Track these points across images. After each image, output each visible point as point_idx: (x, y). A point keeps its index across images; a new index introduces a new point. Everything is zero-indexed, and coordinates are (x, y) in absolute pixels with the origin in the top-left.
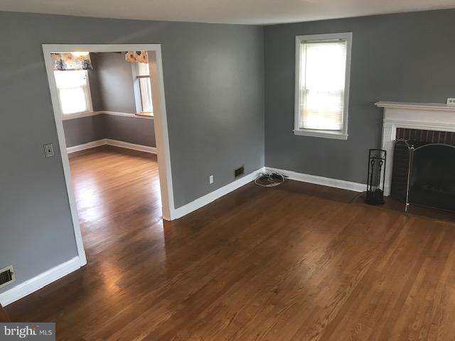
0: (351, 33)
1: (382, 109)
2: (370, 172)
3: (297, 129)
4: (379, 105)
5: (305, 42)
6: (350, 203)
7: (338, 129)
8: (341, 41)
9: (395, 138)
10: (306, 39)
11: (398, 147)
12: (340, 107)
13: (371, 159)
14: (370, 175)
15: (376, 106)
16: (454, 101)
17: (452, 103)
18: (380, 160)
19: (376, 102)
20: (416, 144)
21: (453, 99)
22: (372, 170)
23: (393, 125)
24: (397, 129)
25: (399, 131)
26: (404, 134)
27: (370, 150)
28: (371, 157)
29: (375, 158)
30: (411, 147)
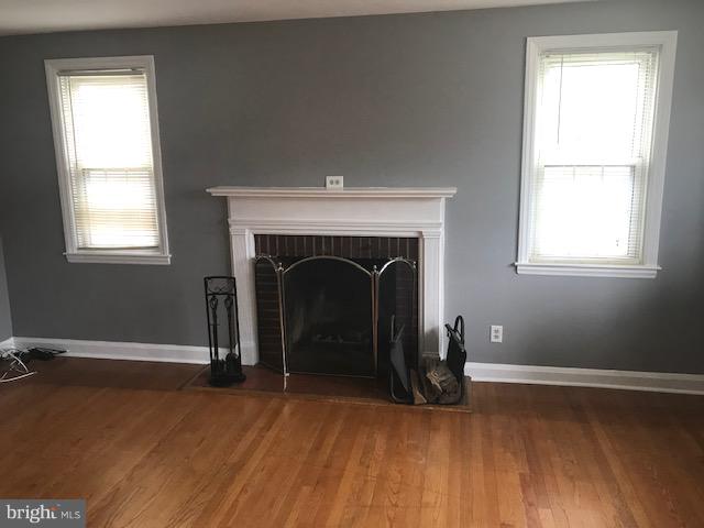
0: (152, 57)
1: (224, 201)
2: (212, 322)
3: (71, 250)
4: (216, 192)
5: (65, 72)
6: (180, 389)
7: (153, 244)
8: (135, 71)
9: (253, 255)
10: (65, 67)
11: (260, 269)
12: (150, 201)
13: (210, 297)
14: (212, 327)
15: (210, 193)
16: (337, 182)
17: (334, 186)
18: (225, 297)
19: (209, 188)
20: (287, 261)
21: (334, 178)
22: (215, 317)
23: (247, 231)
24: (256, 236)
25: (259, 239)
26: (268, 244)
27: (205, 279)
28: (209, 293)
29: (217, 293)
30: (278, 267)
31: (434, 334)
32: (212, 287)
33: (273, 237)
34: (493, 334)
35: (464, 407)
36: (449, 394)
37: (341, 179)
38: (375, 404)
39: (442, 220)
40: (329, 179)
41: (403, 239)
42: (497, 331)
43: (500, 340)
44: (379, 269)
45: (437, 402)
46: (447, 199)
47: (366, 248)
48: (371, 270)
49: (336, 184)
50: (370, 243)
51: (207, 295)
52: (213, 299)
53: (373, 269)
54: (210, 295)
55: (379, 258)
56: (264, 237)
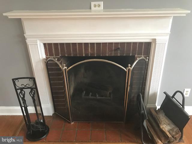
1: (19, 22)
9: (44, 57)
13: (19, 91)
17: (97, 9)
18: (30, 90)
21: (97, 3)
23: (38, 41)
24: (45, 44)
25: (47, 46)
26: (53, 50)
27: (13, 80)
28: (17, 88)
29: (24, 88)
30: (63, 67)
32: (19, 84)
33: (56, 45)
34: (185, 93)
37: (102, 3)
40: (93, 4)
41: (141, 43)
42: (187, 91)
43: (188, 96)
44: (131, 66)
47: (117, 49)
49: (98, 7)
50: (119, 47)
51: (16, 90)
52: (21, 92)
53: (128, 67)
54: (18, 89)
55: (125, 55)
56: (50, 45)
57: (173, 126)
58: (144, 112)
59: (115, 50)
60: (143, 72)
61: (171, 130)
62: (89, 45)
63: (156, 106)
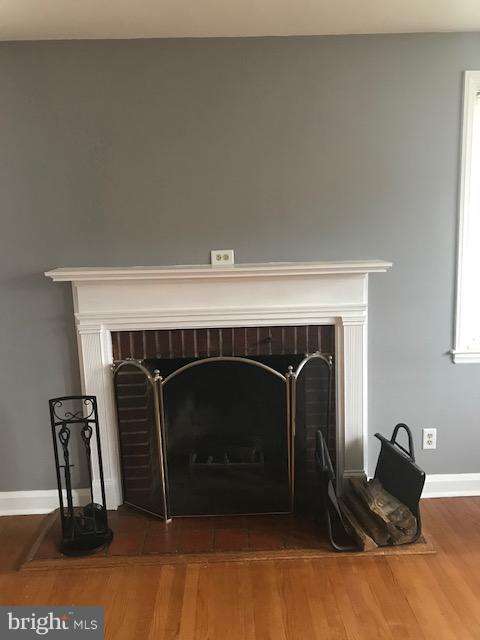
2: (62, 462)
4: (58, 275)
6: (17, 568)
9: (110, 360)
11: (123, 382)
13: (58, 428)
14: (62, 470)
15: (50, 279)
16: (226, 257)
17: (222, 262)
19: (48, 271)
20: (166, 367)
21: (222, 253)
22: (66, 454)
23: (102, 327)
24: (114, 334)
25: (119, 338)
26: (131, 345)
27: (51, 401)
28: (56, 421)
29: (69, 421)
30: (154, 375)
31: (357, 445)
33: (138, 334)
34: (426, 439)
35: (423, 546)
36: (404, 530)
37: (231, 253)
38: (308, 556)
39: (365, 302)
40: (214, 254)
41: (314, 328)
42: (430, 436)
43: (434, 446)
44: (294, 371)
45: (390, 544)
46: (370, 274)
48: (284, 371)
49: (224, 260)
50: (270, 336)
51: (54, 425)
52: (62, 431)
53: (288, 371)
54: (58, 424)
55: (283, 353)
56: (125, 334)
57: (398, 506)
58: (329, 468)
59: (262, 342)
60: (326, 391)
61: (393, 513)
62: (208, 333)
63: (366, 473)
